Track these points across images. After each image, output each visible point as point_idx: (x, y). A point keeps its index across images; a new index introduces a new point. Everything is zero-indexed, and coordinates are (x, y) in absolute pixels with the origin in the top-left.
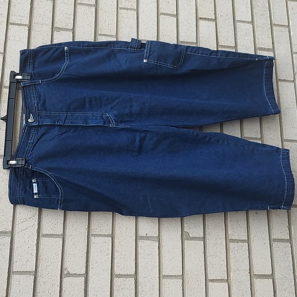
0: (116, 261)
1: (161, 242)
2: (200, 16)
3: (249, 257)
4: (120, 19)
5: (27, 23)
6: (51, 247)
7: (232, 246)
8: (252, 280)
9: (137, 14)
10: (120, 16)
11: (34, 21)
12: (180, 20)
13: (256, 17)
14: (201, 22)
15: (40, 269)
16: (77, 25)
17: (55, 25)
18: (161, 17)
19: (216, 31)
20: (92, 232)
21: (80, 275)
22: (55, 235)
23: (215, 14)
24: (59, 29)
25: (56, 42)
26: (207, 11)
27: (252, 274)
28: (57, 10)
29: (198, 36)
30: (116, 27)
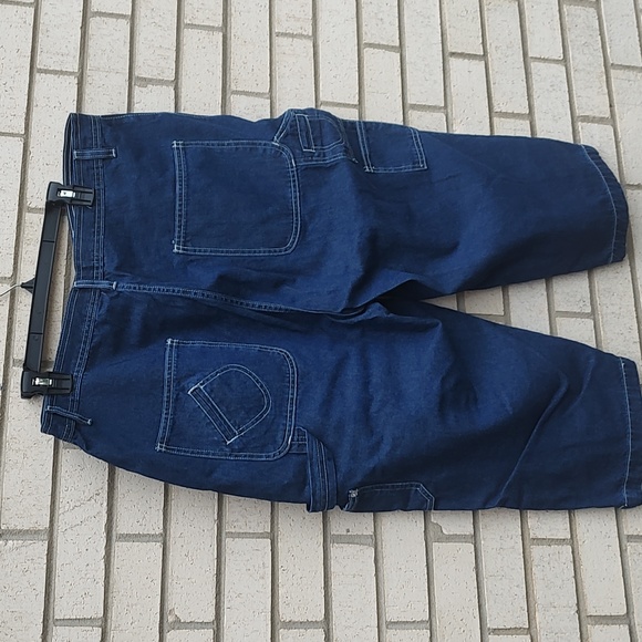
0: (281, 591)
1: (379, 548)
2: (451, 48)
3: (575, 577)
4: (276, 58)
5: (75, 68)
6: (137, 563)
7: (537, 552)
8: (584, 629)
9: (315, 46)
10: (276, 50)
11: (90, 63)
12: (407, 59)
13: (573, 49)
14: (454, 63)
15: (113, 613)
16: (183, 72)
17: (137, 73)
18: (367, 52)
19: (488, 82)
20: (227, 529)
21: (203, 625)
22: (145, 535)
23: (484, 43)
24: (146, 82)
25: (138, 109)
26: (465, 37)
27: (583, 615)
28: (139, 39)
29: (448, 93)
30: (271, 75)
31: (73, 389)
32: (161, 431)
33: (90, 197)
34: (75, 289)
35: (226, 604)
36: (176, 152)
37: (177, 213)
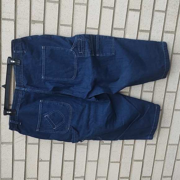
0: (65, 154)
1: (88, 146)
2: (130, 8)
3: (133, 152)
4: (75, 13)
5: (13, 18)
7: (125, 147)
8: (132, 162)
9: (87, 8)
10: (75, 10)
11: (18, 16)
12: (116, 12)
13: (169, 7)
16: (46, 18)
17: (32, 19)
18: (103, 9)
19: (140, 19)
21: (47, 161)
24: (35, 22)
25: (33, 33)
28: (33, 7)
29: (127, 23)
30: (73, 18)
31: (16, 114)
32: (38, 126)
33: (19, 62)
34: (16, 89)
35: (52, 157)
36: (43, 50)
37: (43, 70)
